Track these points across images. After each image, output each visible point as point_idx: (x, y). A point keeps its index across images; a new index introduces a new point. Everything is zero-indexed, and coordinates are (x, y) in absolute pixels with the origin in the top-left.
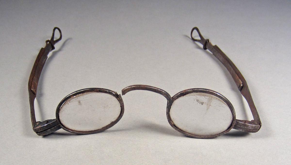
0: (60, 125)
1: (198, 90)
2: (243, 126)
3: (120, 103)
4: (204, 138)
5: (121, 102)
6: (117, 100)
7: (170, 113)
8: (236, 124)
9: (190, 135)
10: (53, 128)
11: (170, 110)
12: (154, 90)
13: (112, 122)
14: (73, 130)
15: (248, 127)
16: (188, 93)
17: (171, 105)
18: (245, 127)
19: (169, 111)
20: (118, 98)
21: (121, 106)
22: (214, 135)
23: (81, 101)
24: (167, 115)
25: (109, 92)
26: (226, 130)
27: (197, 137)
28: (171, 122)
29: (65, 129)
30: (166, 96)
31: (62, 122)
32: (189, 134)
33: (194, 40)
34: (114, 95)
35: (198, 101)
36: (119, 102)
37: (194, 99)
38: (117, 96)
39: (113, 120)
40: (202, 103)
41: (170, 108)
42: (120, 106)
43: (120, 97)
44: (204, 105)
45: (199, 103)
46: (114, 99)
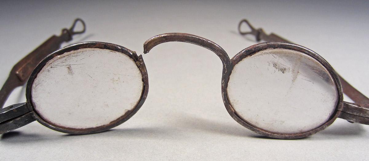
0: (32, 114)
1: (276, 44)
2: (358, 113)
3: (141, 72)
4: (289, 137)
5: (142, 70)
6: (137, 67)
7: (228, 89)
8: (344, 108)
9: (264, 132)
10: (18, 119)
11: (229, 83)
12: (200, 41)
13: (127, 111)
14: (58, 124)
15: (366, 114)
16: (259, 51)
17: (230, 73)
18: (361, 114)
19: (227, 86)
20: (137, 62)
21: (143, 80)
22: (305, 132)
23: (72, 66)
24: (224, 93)
25: (123, 51)
26: (327, 122)
27: (276, 137)
28: (230, 107)
29: (42, 121)
30: (221, 54)
31: (37, 109)
32: (262, 131)
33: (243, 34)
34: (131, 56)
35: (275, 65)
36: (139, 72)
37: (268, 63)
38: (136, 58)
39: (130, 107)
40: (283, 70)
41: (227, 79)
42: (141, 79)
43: (141, 60)
44: (286, 73)
45: (278, 70)
46: (131, 63)
